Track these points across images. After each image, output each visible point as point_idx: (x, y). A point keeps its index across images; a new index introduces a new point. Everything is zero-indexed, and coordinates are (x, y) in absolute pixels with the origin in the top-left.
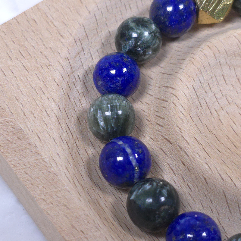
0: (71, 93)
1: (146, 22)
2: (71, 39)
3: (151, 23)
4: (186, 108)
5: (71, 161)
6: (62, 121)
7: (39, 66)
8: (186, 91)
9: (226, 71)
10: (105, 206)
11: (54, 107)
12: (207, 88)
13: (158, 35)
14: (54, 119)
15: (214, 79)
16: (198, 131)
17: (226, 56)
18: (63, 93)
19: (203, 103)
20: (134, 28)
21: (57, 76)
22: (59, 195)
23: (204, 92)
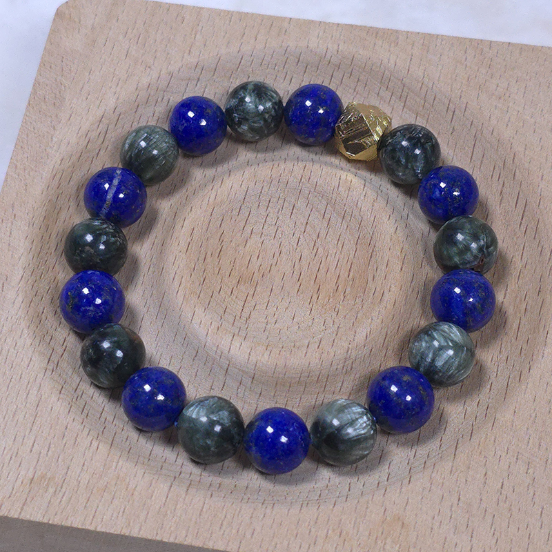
0: (144, 106)
1: (266, 94)
2: (194, 61)
3: (270, 100)
4: (219, 199)
5: (74, 158)
6: (105, 121)
7: (140, 61)
8: (236, 186)
9: (301, 204)
10: (63, 220)
11: (112, 103)
12: (264, 204)
13: (267, 116)
14: (100, 113)
15: (281, 202)
16: (205, 227)
17: (312, 190)
18: (134, 99)
19: (245, 212)
20: (248, 91)
21: (145, 81)
22: (31, 173)
23: (257, 203)
